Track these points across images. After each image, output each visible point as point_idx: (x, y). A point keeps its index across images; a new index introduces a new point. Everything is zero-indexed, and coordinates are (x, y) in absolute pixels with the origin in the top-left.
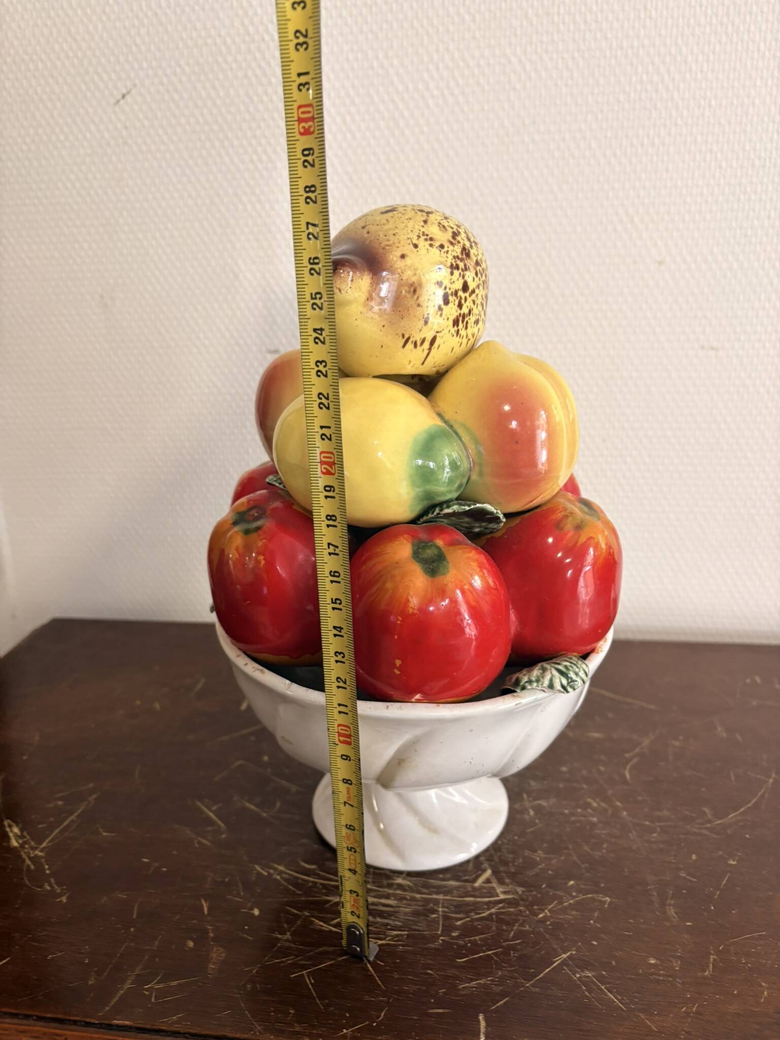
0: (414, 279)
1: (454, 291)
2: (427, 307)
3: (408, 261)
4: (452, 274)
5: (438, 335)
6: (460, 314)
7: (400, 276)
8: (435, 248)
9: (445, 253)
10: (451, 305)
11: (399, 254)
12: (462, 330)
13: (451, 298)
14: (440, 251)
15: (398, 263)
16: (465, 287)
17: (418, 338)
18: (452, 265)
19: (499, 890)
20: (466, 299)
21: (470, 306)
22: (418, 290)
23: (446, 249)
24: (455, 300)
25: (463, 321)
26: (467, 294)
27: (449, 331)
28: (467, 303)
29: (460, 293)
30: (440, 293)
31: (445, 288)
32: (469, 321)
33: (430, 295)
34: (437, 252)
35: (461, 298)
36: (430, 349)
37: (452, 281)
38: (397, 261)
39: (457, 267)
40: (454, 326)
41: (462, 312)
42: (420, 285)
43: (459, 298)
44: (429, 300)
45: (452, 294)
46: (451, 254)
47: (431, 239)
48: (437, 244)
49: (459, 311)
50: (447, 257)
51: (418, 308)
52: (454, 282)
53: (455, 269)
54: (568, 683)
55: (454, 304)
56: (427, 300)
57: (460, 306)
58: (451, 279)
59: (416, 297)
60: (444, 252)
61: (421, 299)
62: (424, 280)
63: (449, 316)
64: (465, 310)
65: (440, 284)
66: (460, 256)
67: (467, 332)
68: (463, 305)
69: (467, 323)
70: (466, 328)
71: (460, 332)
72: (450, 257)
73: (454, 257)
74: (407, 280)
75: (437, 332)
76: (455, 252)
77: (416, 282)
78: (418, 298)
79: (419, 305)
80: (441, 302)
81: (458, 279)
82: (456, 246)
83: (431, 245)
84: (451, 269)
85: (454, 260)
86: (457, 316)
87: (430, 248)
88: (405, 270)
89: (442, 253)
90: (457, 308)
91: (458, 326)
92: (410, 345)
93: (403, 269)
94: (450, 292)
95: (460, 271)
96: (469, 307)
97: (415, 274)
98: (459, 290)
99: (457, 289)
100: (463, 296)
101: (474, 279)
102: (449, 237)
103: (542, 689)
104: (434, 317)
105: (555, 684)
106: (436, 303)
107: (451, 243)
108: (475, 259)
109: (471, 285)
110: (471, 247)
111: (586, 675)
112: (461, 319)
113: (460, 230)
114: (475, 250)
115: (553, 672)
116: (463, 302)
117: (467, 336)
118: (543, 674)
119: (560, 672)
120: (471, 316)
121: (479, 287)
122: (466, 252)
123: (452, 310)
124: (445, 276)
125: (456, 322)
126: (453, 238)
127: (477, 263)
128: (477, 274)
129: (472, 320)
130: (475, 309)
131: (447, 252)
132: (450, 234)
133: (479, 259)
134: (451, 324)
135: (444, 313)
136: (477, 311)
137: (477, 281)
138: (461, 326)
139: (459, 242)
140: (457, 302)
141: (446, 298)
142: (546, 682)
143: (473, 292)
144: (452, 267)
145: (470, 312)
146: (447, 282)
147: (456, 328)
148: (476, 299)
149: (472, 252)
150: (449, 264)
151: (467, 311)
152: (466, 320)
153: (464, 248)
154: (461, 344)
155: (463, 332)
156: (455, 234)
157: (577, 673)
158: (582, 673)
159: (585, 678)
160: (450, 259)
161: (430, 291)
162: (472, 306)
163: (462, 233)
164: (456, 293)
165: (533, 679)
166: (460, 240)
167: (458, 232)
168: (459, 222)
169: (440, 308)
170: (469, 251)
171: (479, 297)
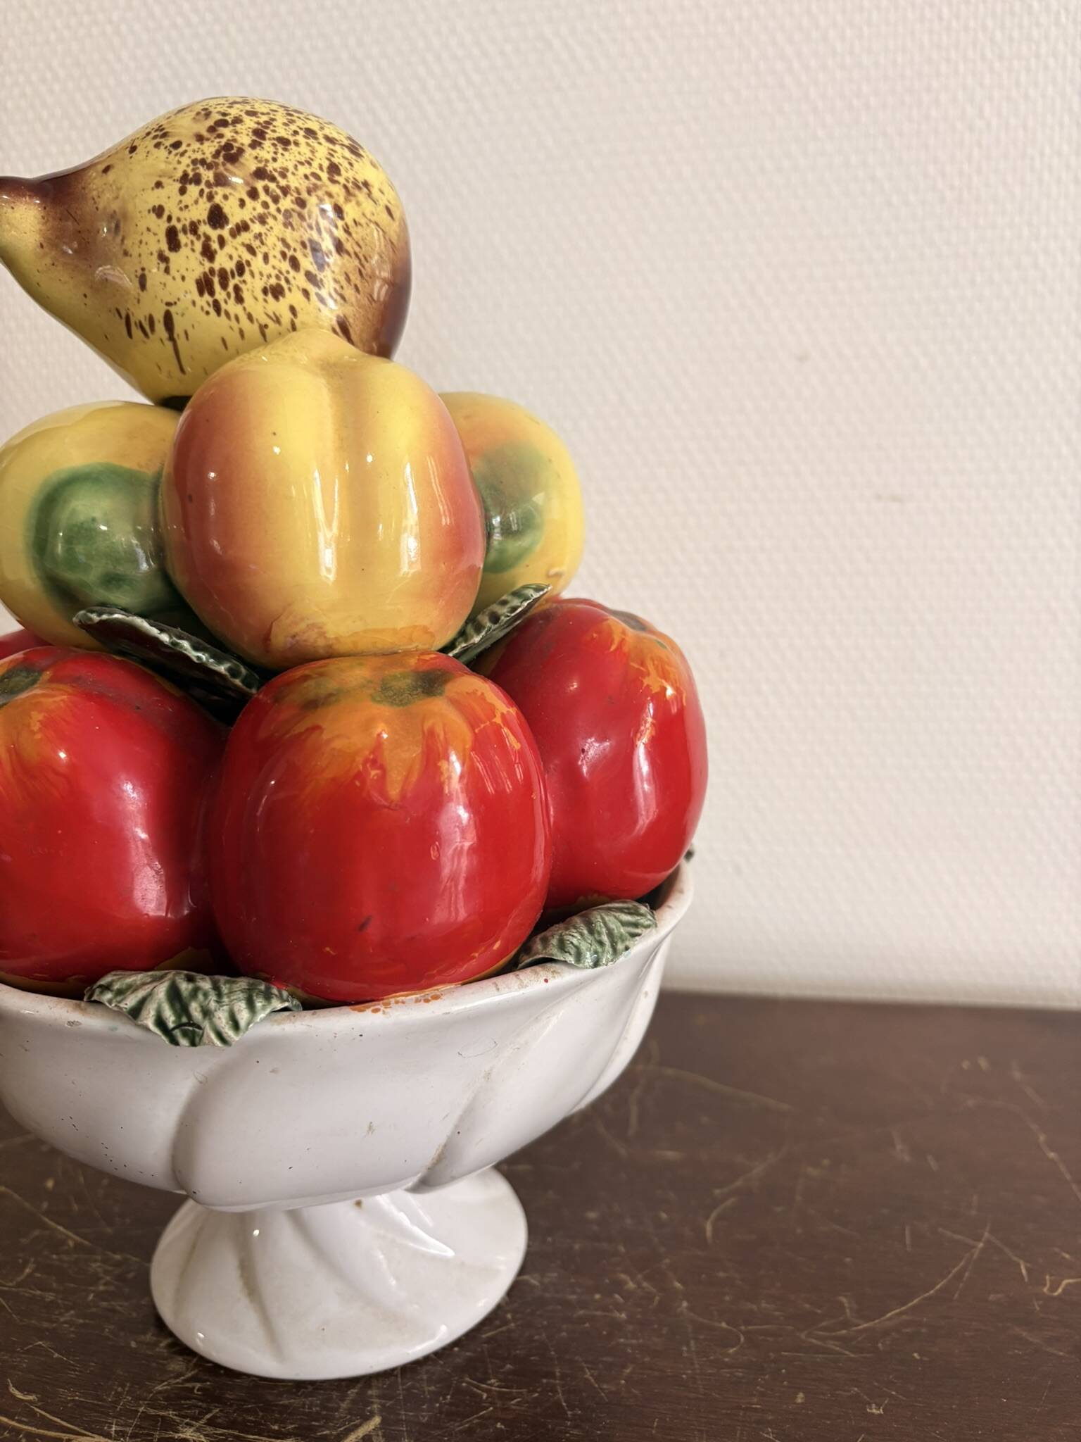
0: (115, 206)
1: (187, 223)
2: (140, 255)
3: (111, 176)
4: (183, 191)
5: (173, 309)
6: (212, 271)
7: (95, 203)
8: (162, 147)
9: (179, 156)
10: (184, 251)
12: (226, 302)
13: (182, 238)
14: (170, 152)
15: (96, 181)
16: (217, 217)
17: (140, 314)
18: (185, 175)
20: (222, 242)
21: (240, 257)
22: (122, 225)
23: (183, 148)
24: (192, 242)
25: (224, 286)
26: (225, 232)
27: (194, 303)
28: (228, 249)
29: (205, 229)
30: (161, 226)
31: (169, 219)
32: (242, 286)
33: (142, 234)
34: (164, 154)
35: (208, 238)
36: (172, 339)
37: (182, 205)
38: (95, 178)
39: (197, 180)
40: (201, 293)
41: (216, 266)
42: (125, 216)
43: (203, 239)
44: (141, 242)
45: (184, 231)
46: (190, 157)
47: (165, 136)
48: (171, 141)
49: (207, 265)
50: (179, 162)
51: (128, 259)
52: (187, 207)
53: (190, 183)
54: (179, 1026)
55: (193, 250)
56: (137, 242)
57: (208, 253)
58: (181, 201)
59: (119, 239)
60: (176, 155)
61: (128, 242)
62: (130, 207)
63: (183, 272)
64: (223, 261)
65: (159, 211)
66: (209, 160)
67: (245, 309)
68: (216, 252)
69: (237, 289)
70: (240, 300)
71: (223, 306)
72: (186, 161)
73: (194, 162)
74: (105, 208)
75: (168, 304)
76: (200, 153)
77: (117, 210)
78: (123, 240)
79: (126, 253)
80: (165, 246)
81: (196, 202)
82: (207, 144)
83: (158, 145)
84: (181, 182)
85: (191, 167)
86: (205, 274)
87: (155, 151)
88: (103, 192)
89: (172, 156)
90: (200, 258)
91: (212, 293)
92: (135, 332)
93: (100, 190)
94: (179, 226)
95: (203, 186)
96: (236, 258)
97: (117, 198)
98: (199, 221)
99: (195, 219)
100: (214, 234)
101: (242, 203)
102: (202, 128)
103: (119, 1013)
104: (155, 271)
105: (144, 1013)
106: (154, 248)
107: (200, 139)
108: (253, 166)
109: (235, 214)
110: (254, 145)
111: (236, 1026)
112: (216, 280)
113: (246, 119)
114: (266, 151)
115: (162, 991)
116: (215, 245)
117: (250, 317)
118: (144, 984)
119: (174, 995)
120: (247, 276)
121: (262, 220)
122: (231, 154)
123: (189, 262)
124: (169, 196)
125: (204, 285)
126: (212, 129)
127: (260, 174)
128: (253, 194)
129: (252, 286)
130: (257, 264)
131: (182, 154)
132: (210, 122)
133: (271, 167)
134: (194, 288)
135: (172, 266)
136: (267, 269)
137: (253, 208)
138: (220, 294)
139: (221, 136)
140: (198, 246)
141: (172, 235)
142: (130, 1001)
143: (243, 227)
144: (185, 179)
145: (240, 268)
146: (171, 207)
147: (207, 297)
148: (256, 244)
149: (249, 154)
150: (179, 174)
151: (230, 266)
152: (232, 283)
153: (228, 146)
154: (242, 333)
155: (232, 307)
156: (224, 123)
157: (207, 1013)
158: (222, 1018)
159: (229, 1032)
160: (185, 165)
161: (142, 226)
162: (246, 256)
163: (250, 123)
164: (194, 228)
165: (116, 986)
166: (228, 133)
167: (237, 120)
168: (260, 108)
169: (163, 258)
170: (241, 151)
171: (271, 240)
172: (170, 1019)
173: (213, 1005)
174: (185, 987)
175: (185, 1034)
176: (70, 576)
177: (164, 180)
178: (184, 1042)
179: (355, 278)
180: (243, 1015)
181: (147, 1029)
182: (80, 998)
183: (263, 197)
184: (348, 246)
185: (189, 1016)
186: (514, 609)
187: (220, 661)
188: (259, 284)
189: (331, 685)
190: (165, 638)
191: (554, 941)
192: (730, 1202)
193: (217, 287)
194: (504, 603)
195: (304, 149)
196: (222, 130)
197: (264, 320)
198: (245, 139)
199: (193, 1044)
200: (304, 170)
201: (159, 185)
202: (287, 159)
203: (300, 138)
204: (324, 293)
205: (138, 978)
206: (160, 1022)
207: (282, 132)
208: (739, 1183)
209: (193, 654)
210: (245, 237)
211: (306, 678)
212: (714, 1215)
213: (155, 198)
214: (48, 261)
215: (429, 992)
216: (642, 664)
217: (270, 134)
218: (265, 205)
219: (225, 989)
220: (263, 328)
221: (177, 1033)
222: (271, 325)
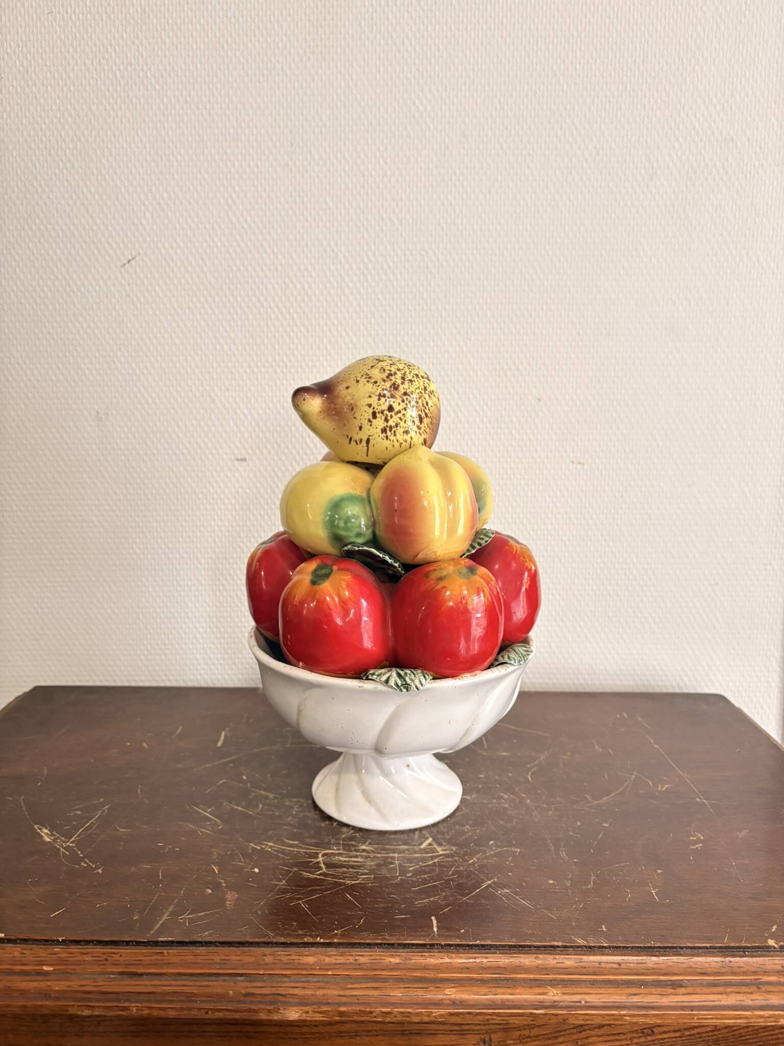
0: (352, 401)
1: (380, 410)
2: (360, 419)
3: (350, 391)
4: (379, 399)
5: (370, 437)
6: (387, 426)
7: (343, 399)
8: (371, 383)
10: (378, 419)
11: (345, 386)
12: (390, 436)
13: (378, 415)
15: (343, 391)
16: (391, 409)
17: (357, 438)
19: (439, 849)
20: (391, 417)
21: (397, 421)
22: (354, 408)
23: (378, 384)
24: (381, 417)
25: (390, 431)
26: (393, 414)
27: (379, 436)
28: (393, 419)
29: (386, 412)
30: (371, 410)
31: (373, 408)
33: (362, 412)
34: (371, 385)
35: (387, 415)
36: (367, 446)
37: (378, 404)
39: (384, 396)
40: (382, 433)
41: (389, 424)
42: (356, 405)
43: (385, 415)
44: (361, 415)
45: (379, 413)
46: (381, 387)
47: (370, 378)
48: (372, 381)
49: (386, 424)
50: (377, 389)
51: (355, 420)
52: (380, 405)
53: (382, 397)
54: (402, 685)
55: (381, 419)
57: (386, 420)
59: (353, 413)
60: (376, 386)
61: (356, 415)
62: (358, 403)
63: (377, 426)
64: (391, 423)
65: (370, 406)
66: (388, 388)
67: (396, 438)
68: (389, 420)
69: (395, 432)
70: (395, 435)
72: (380, 389)
73: (383, 389)
74: (348, 402)
76: (385, 386)
77: (352, 403)
79: (355, 418)
80: (371, 417)
81: (384, 403)
82: (386, 382)
83: (368, 381)
84: (378, 396)
85: (382, 391)
86: (384, 427)
87: (367, 383)
88: (347, 396)
89: (374, 386)
90: (383, 422)
91: (386, 433)
92: (353, 443)
93: (345, 395)
94: (377, 411)
95: (386, 398)
96: (395, 422)
97: (354, 399)
98: (384, 410)
100: (389, 414)
101: (399, 404)
102: (384, 376)
103: (381, 682)
104: (366, 426)
105: (390, 682)
106: (367, 417)
107: (384, 381)
108: (403, 391)
109: (397, 408)
110: (403, 383)
111: (422, 685)
112: (388, 429)
113: (398, 372)
114: (406, 385)
115: (394, 674)
116: (389, 418)
117: (397, 441)
118: (386, 673)
119: (399, 675)
120: (398, 428)
121: (405, 409)
122: (395, 387)
123: (379, 423)
124: (374, 401)
125: (384, 430)
126: (388, 377)
127: (405, 394)
128: (403, 401)
129: (400, 430)
130: (402, 423)
131: (378, 386)
132: (386, 374)
133: (408, 391)
134: (380, 431)
135: (373, 424)
136: (405, 425)
137: (403, 405)
138: (389, 433)
139: (391, 380)
140: (383, 418)
141: (374, 415)
142: (384, 678)
143: (399, 412)
144: (380, 395)
145: (397, 425)
146: (374, 404)
147: (384, 434)
148: (402, 417)
149: (401, 387)
150: (378, 394)
151: (393, 424)
152: (393, 430)
153: (394, 384)
154: (393, 446)
155: (392, 438)
156: (390, 375)
157: (413, 680)
158: (417, 682)
159: (419, 686)
160: (379, 391)
161: (363, 410)
162: (399, 421)
163: (399, 375)
164: (382, 412)
165: (377, 673)
166: (393, 378)
167: (395, 374)
168: (401, 367)
169: (369, 421)
170: (398, 386)
171: (408, 415)
172: (399, 683)
173: (413, 678)
174: (402, 673)
175: (404, 688)
176: (343, 533)
177: (372, 395)
178: (404, 690)
179: (430, 425)
180: (423, 681)
181: (391, 687)
182: (361, 678)
183: (406, 402)
184: (429, 415)
185: (406, 682)
186: (486, 541)
187: (396, 563)
188: (402, 430)
189: (444, 573)
190: (381, 555)
191: (506, 657)
192: (535, 769)
193: (388, 431)
194: (482, 539)
195: (417, 383)
196: (391, 377)
197: (402, 441)
198: (399, 381)
199: (407, 691)
200: (418, 391)
201: (370, 396)
202: (413, 388)
203: (415, 379)
204: (421, 431)
205: (383, 671)
206: (397, 685)
207: (410, 377)
208: (536, 762)
209: (390, 561)
210: (400, 415)
211: (435, 570)
212: (530, 773)
213: (369, 401)
214: (322, 417)
215: (474, 673)
216: (524, 558)
217: (407, 379)
218: (406, 404)
219: (415, 672)
220: (401, 444)
221: (402, 687)
222: (404, 443)
